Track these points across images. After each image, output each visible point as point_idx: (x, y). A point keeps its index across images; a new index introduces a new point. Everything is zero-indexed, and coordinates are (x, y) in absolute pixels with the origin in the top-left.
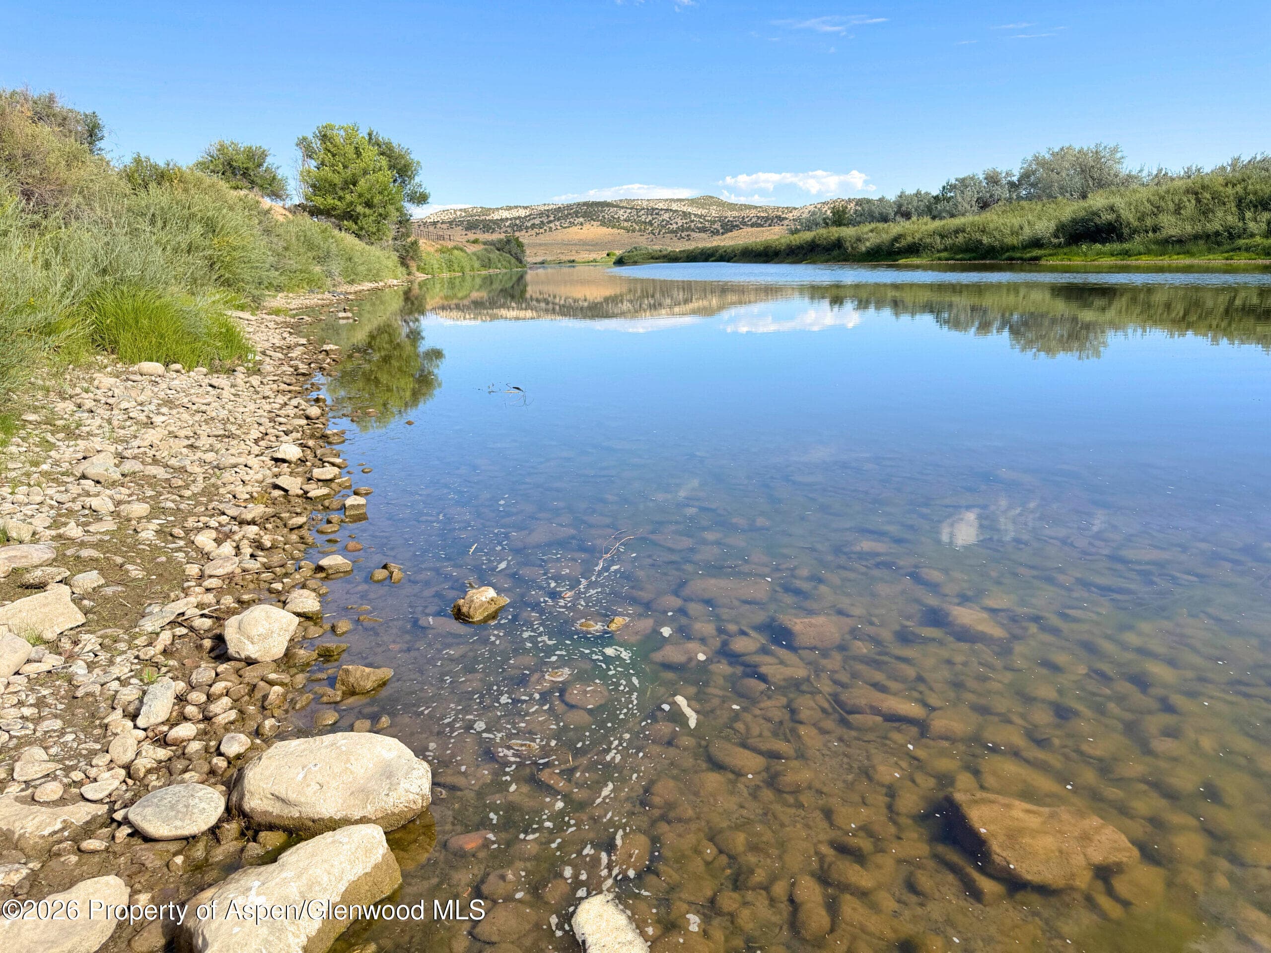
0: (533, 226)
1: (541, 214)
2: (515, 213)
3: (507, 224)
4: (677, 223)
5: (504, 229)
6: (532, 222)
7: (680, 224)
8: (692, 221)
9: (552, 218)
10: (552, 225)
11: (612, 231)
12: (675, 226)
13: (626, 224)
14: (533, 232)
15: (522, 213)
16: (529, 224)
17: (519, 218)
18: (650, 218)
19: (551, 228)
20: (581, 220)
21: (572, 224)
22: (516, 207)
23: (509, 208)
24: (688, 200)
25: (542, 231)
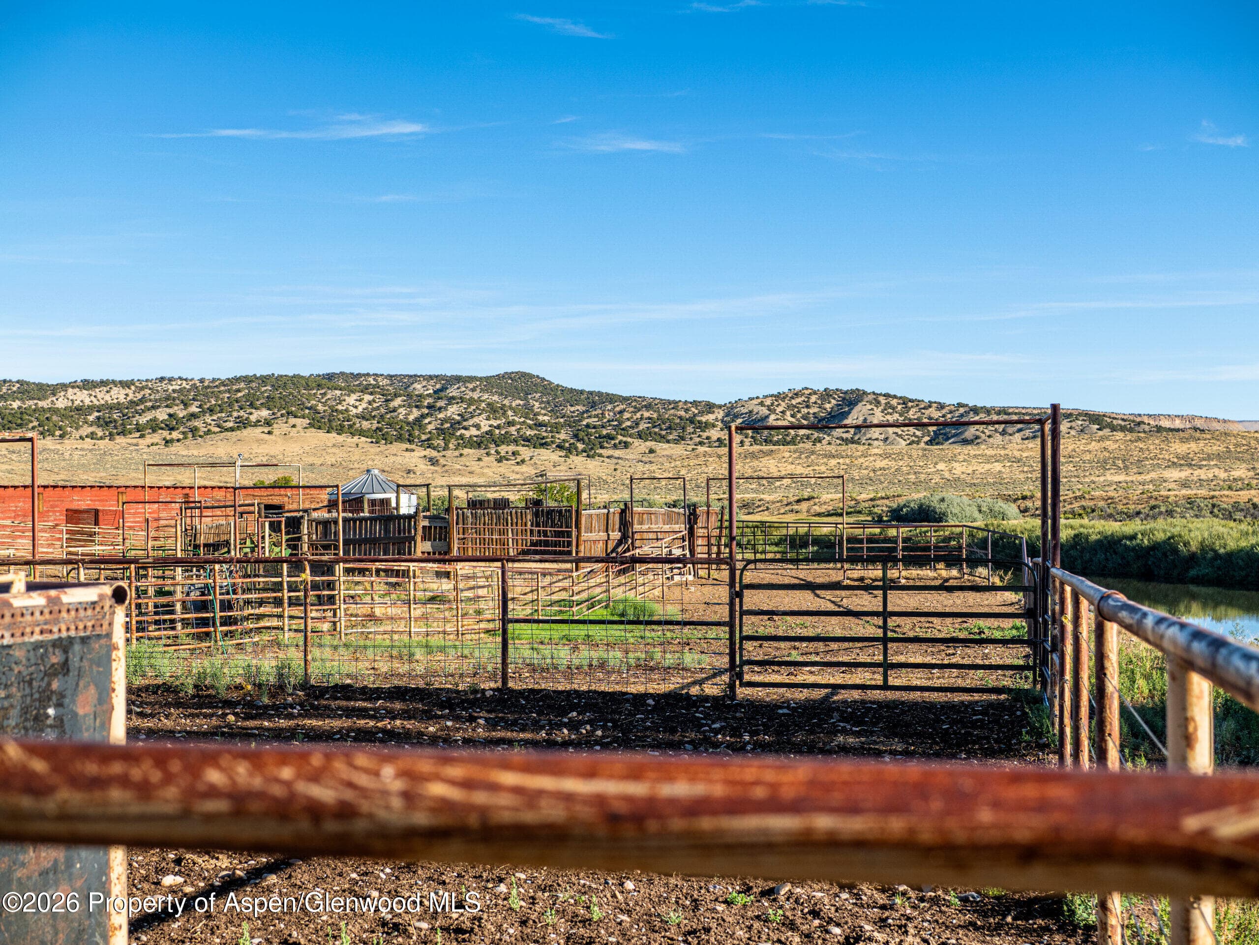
0: (154, 425)
1: (169, 400)
2: (103, 397)
3: (91, 418)
4: (478, 426)
5: (88, 430)
6: (148, 416)
7: (485, 428)
8: (511, 424)
9: (194, 409)
10: (197, 423)
11: (341, 438)
12: (474, 431)
13: (366, 425)
14: (157, 438)
15: (119, 395)
16: (143, 420)
17: (118, 406)
18: (415, 413)
19: (194, 430)
20: (265, 413)
21: (243, 424)
22: (104, 383)
23: (87, 385)
24: (481, 379)
25: (175, 435)
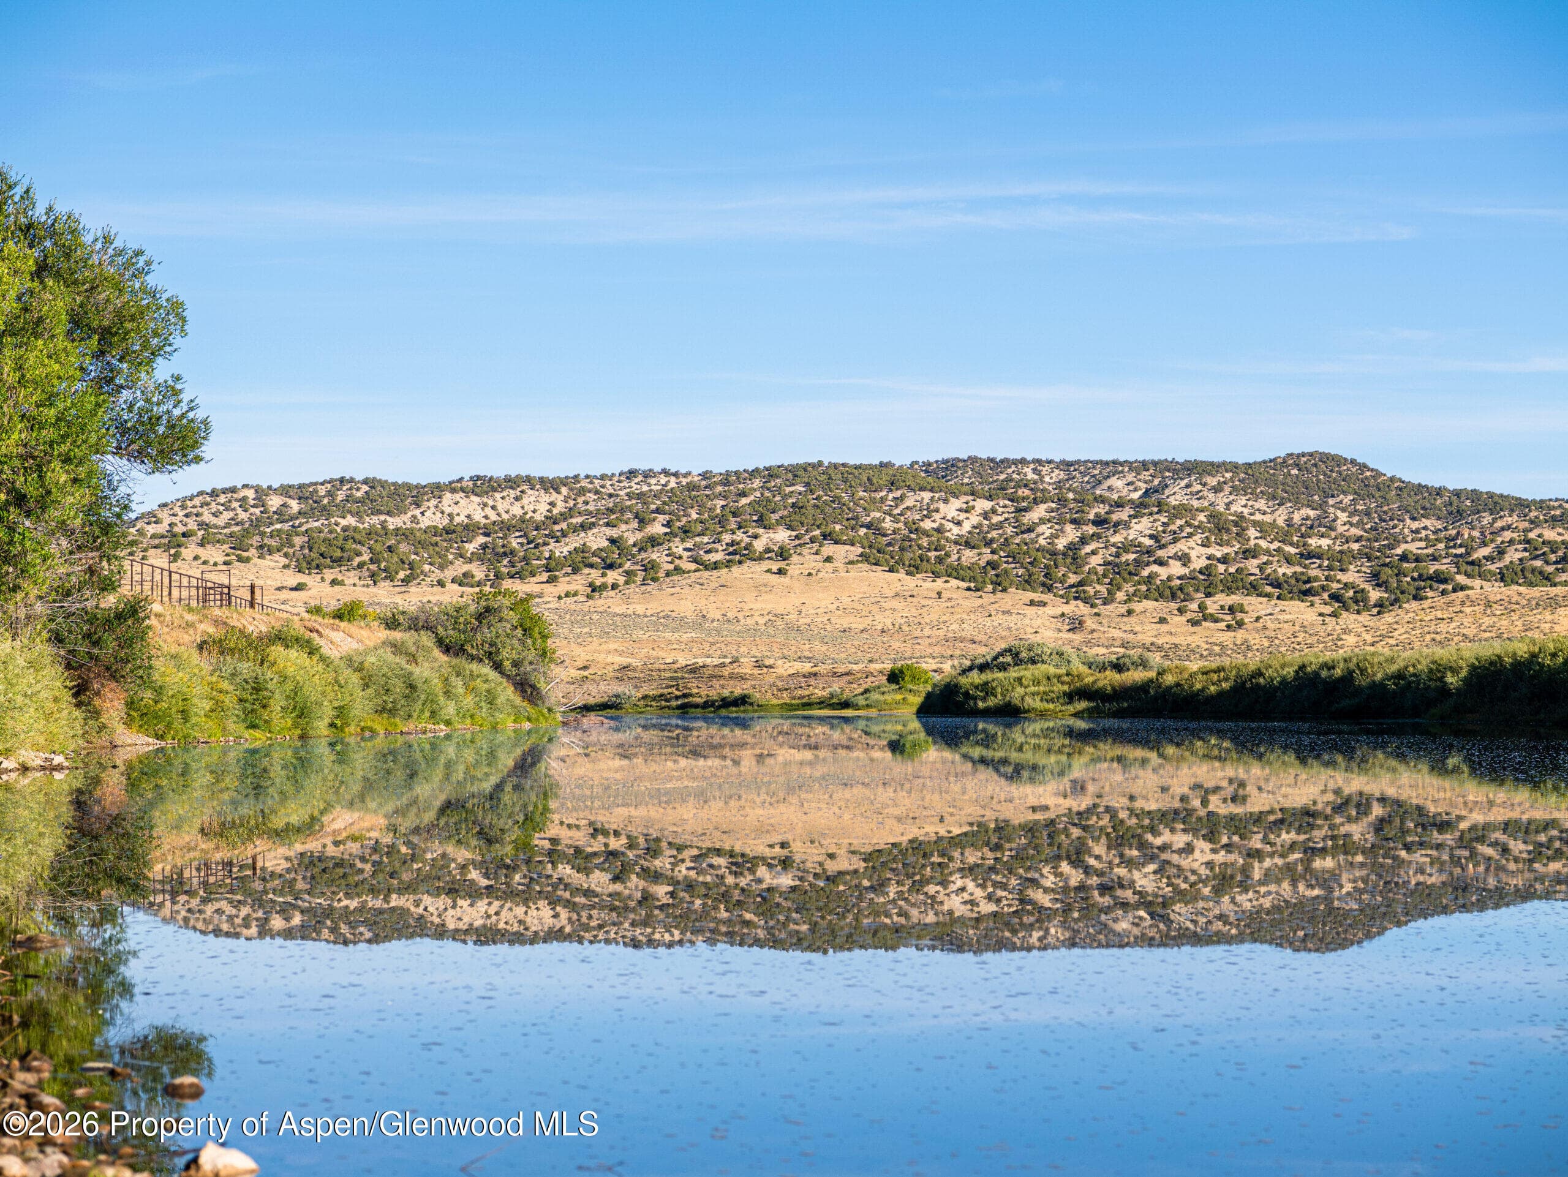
0: (579, 561)
1: (613, 514)
2: (506, 506)
3: (471, 547)
4: (1184, 559)
5: (459, 568)
6: (573, 542)
7: (1199, 563)
8: (1249, 553)
9: (657, 528)
10: (656, 555)
11: (911, 582)
12: (1176, 569)
13: (969, 556)
14: (578, 583)
15: (537, 504)
16: (562, 549)
17: (521, 525)
18: (1071, 534)
19: (650, 568)
20: (782, 535)
21: (739, 554)
22: (511, 482)
23: (483, 486)
24: (1234, 467)
25: (613, 576)
